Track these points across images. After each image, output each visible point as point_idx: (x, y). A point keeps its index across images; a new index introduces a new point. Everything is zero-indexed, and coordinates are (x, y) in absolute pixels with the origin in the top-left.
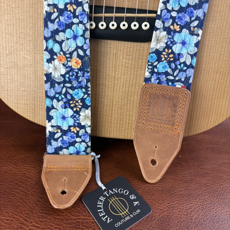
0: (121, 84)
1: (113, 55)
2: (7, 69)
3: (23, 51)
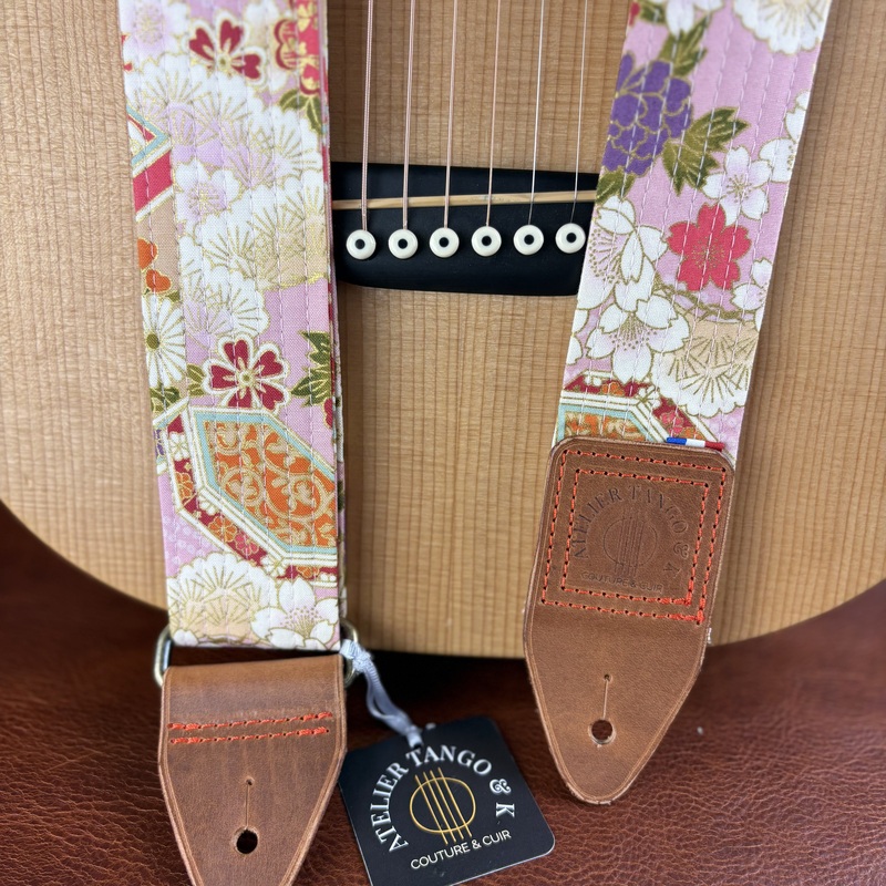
0: (483, 450)
1: (449, 348)
2: (42, 408)
3: (97, 340)
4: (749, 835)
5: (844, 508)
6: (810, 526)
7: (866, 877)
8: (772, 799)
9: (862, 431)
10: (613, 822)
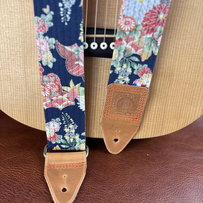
1: (95, 70)
3: (14, 66)
4: (156, 178)
5: (182, 108)
6: (175, 112)
7: (181, 187)
8: (162, 170)
9: (187, 91)
10: (127, 174)
